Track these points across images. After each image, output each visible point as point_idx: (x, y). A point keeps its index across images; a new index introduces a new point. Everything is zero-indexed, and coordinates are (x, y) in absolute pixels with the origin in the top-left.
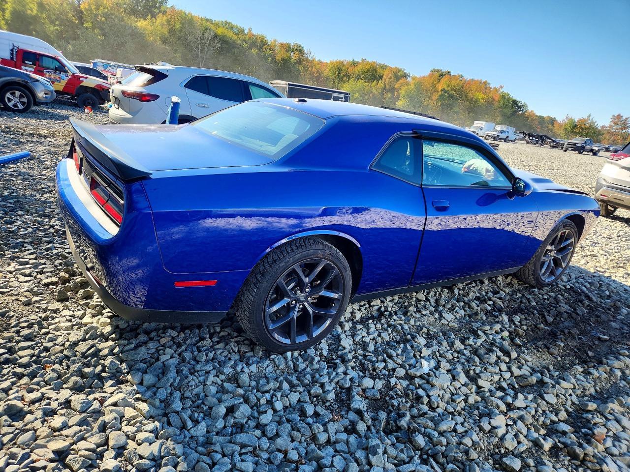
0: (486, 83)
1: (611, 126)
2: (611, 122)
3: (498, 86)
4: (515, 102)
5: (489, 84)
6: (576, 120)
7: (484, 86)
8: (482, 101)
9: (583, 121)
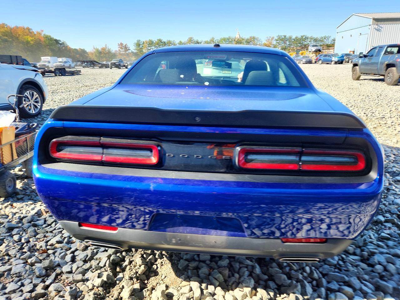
0: (28, 29)
1: (119, 50)
2: (119, 48)
3: (39, 31)
4: (57, 41)
5: (31, 29)
6: (100, 49)
7: (29, 31)
8: (32, 42)
9: (103, 49)
